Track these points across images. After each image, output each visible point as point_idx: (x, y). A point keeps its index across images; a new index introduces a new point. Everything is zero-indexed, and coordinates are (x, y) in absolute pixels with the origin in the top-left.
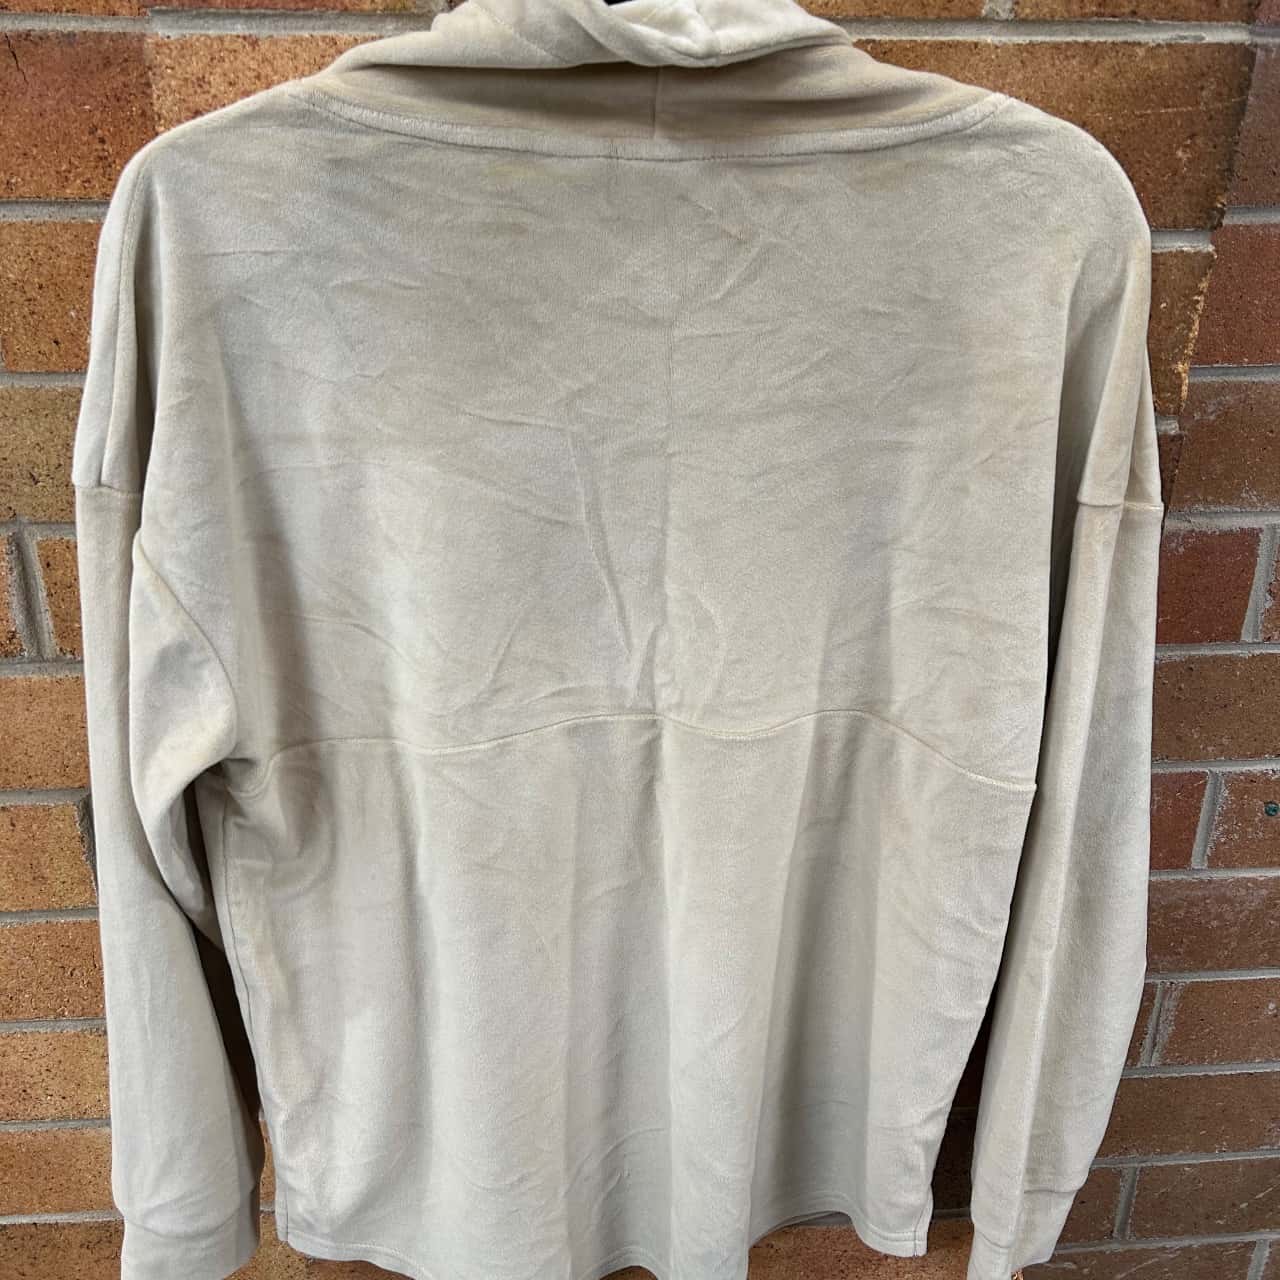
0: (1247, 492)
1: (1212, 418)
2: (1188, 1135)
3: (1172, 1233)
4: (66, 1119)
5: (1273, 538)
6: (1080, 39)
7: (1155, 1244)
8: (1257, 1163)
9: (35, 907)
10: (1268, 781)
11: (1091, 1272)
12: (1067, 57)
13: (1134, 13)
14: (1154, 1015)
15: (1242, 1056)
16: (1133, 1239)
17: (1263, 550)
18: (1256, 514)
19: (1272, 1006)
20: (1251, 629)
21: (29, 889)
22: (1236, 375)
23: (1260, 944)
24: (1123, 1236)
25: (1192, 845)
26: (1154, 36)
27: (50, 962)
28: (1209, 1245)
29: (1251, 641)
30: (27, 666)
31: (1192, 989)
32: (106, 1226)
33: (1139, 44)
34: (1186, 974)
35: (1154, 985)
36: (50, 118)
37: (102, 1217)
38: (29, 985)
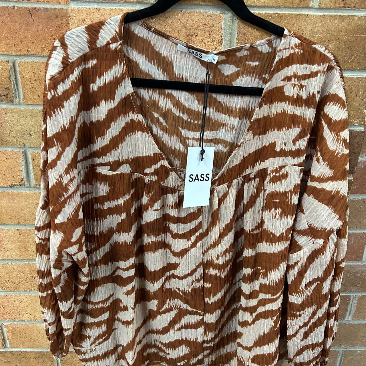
2: (359, 342)
4: (31, 321)
6: (339, 14)
9: (25, 259)
12: (334, 19)
13: (354, 7)
14: (350, 305)
21: (24, 253)
25: (363, 254)
26: (360, 14)
27: (29, 275)
30: (26, 189)
31: (362, 298)
32: (41, 353)
33: (356, 16)
34: (360, 293)
35: (350, 296)
36: (40, 32)
37: (40, 350)
38: (22, 281)
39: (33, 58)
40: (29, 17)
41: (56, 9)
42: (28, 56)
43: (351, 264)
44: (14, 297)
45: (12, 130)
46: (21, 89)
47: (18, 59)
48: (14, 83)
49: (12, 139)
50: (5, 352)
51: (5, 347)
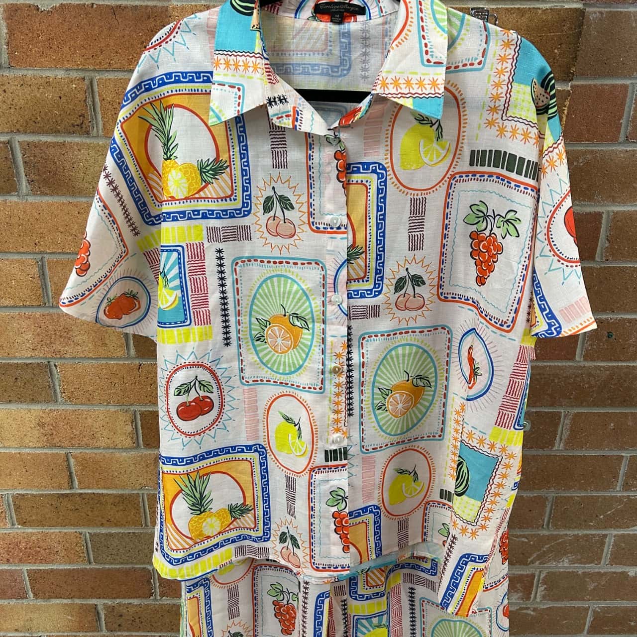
0: (597, 196)
1: (582, 165)
2: (576, 483)
3: (569, 528)
4: (108, 448)
5: (608, 216)
6: (516, 7)
7: (563, 532)
8: (607, 497)
9: (102, 356)
10: (608, 323)
11: (534, 543)
12: (511, 14)
14: (561, 426)
15: (600, 447)
16: (552, 529)
17: (604, 221)
18: (602, 206)
19: (612, 425)
20: (600, 256)
21: (100, 348)
22: (593, 147)
23: (607, 396)
24: (548, 527)
25: (576, 351)
26: (545, 5)
27: (106, 380)
28: (587, 535)
29: (599, 260)
31: (577, 415)
32: (122, 495)
33: (539, 8)
34: (575, 408)
35: (561, 413)
36: (127, 38)
37: (121, 492)
38: (98, 389)
39: (116, 74)
40: (112, 18)
41: (147, 6)
42: (109, 71)
43: (560, 364)
44: (85, 413)
45: (87, 173)
46: (99, 117)
47: (97, 75)
48: (91, 108)
49: (87, 185)
50: (73, 495)
51: (71, 487)
